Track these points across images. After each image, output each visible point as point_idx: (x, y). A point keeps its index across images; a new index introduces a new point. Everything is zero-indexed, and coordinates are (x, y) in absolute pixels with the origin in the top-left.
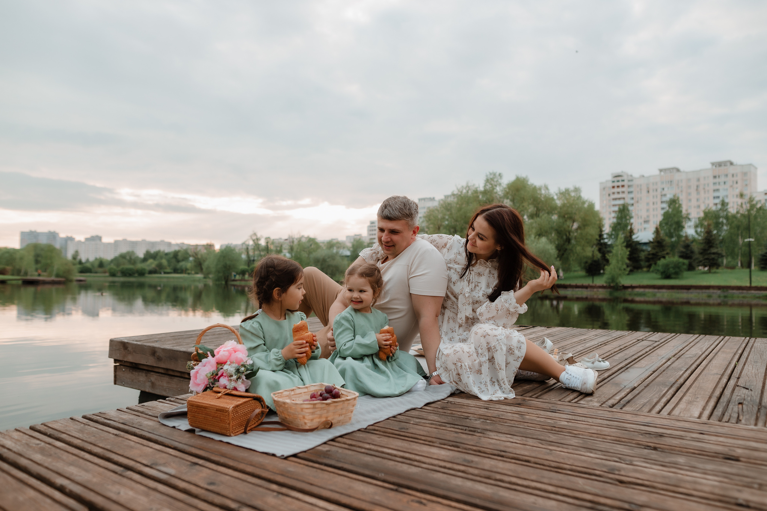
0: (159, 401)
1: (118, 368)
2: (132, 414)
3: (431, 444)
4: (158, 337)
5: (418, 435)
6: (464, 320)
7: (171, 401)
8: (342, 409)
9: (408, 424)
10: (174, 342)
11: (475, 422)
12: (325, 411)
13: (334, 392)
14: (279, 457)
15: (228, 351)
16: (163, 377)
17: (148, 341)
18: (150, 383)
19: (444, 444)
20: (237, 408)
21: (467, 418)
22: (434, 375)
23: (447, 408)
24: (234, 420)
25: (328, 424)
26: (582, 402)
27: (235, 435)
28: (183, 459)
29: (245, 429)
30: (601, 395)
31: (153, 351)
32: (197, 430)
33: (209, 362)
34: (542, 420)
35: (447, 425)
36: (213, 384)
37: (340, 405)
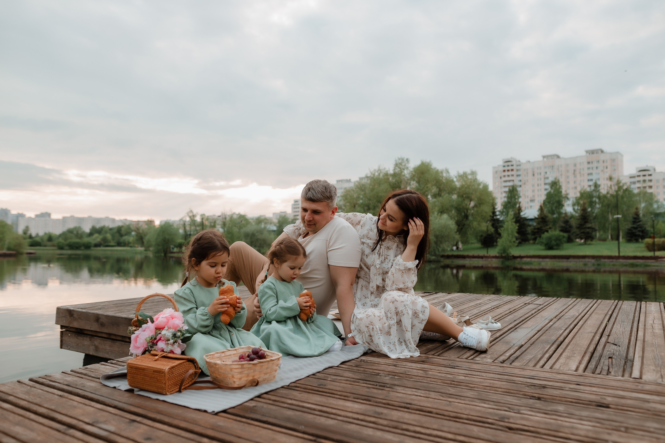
0: (101, 364)
1: (64, 333)
2: (76, 376)
3: (345, 398)
4: (102, 305)
5: (334, 390)
6: (375, 289)
7: (112, 363)
8: (267, 368)
9: (326, 381)
10: (116, 309)
11: (384, 378)
12: (252, 371)
13: (260, 353)
14: (210, 413)
15: (166, 317)
16: (106, 341)
17: (93, 308)
18: (94, 347)
19: (358, 399)
20: (172, 369)
21: (378, 374)
22: (349, 337)
23: (360, 366)
24: (170, 380)
25: (254, 382)
26: (477, 359)
27: (171, 394)
28: (123, 417)
29: (180, 388)
30: (493, 352)
31: (97, 318)
32: (136, 389)
34: (443, 375)
35: (360, 381)
36: (151, 347)
37: (265, 365)
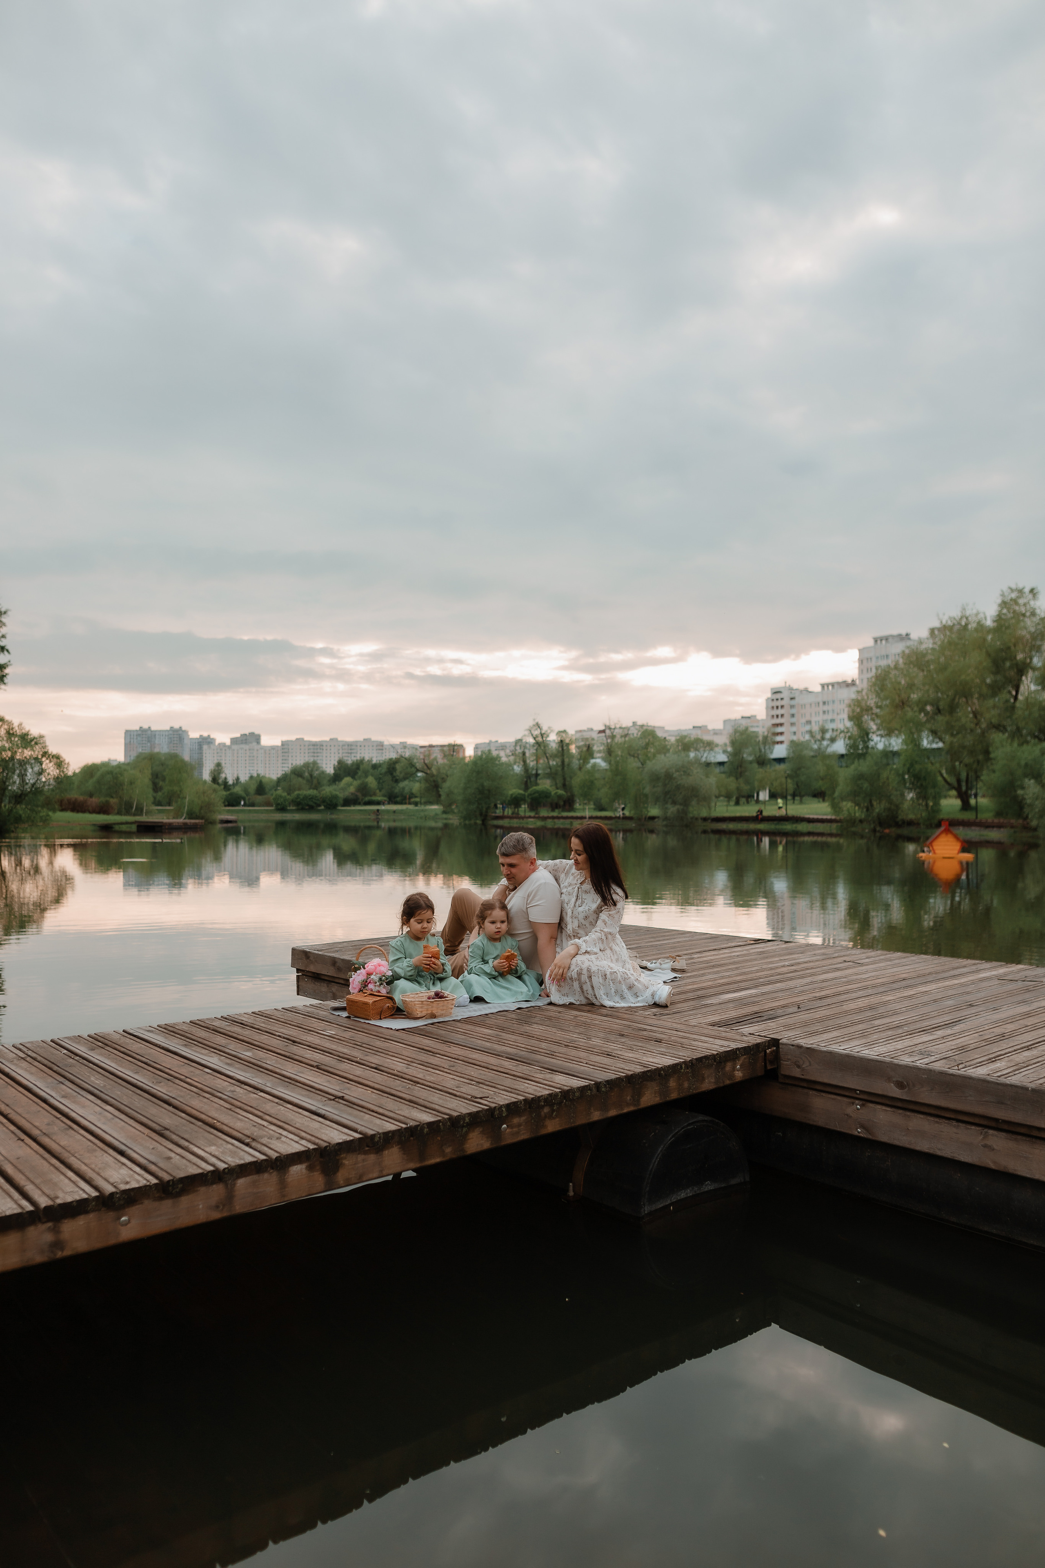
0: (328, 1000)
1: (301, 977)
4: (340, 946)
7: (338, 1000)
8: (443, 1006)
9: (491, 1018)
10: (354, 952)
12: (430, 1007)
14: (394, 1030)
15: (374, 965)
17: (330, 950)
20: (378, 1003)
24: (375, 1010)
25: (431, 1015)
27: (374, 1020)
29: (380, 1017)
31: (334, 962)
32: (353, 1016)
33: (361, 973)
36: (364, 988)
37: (441, 1004)
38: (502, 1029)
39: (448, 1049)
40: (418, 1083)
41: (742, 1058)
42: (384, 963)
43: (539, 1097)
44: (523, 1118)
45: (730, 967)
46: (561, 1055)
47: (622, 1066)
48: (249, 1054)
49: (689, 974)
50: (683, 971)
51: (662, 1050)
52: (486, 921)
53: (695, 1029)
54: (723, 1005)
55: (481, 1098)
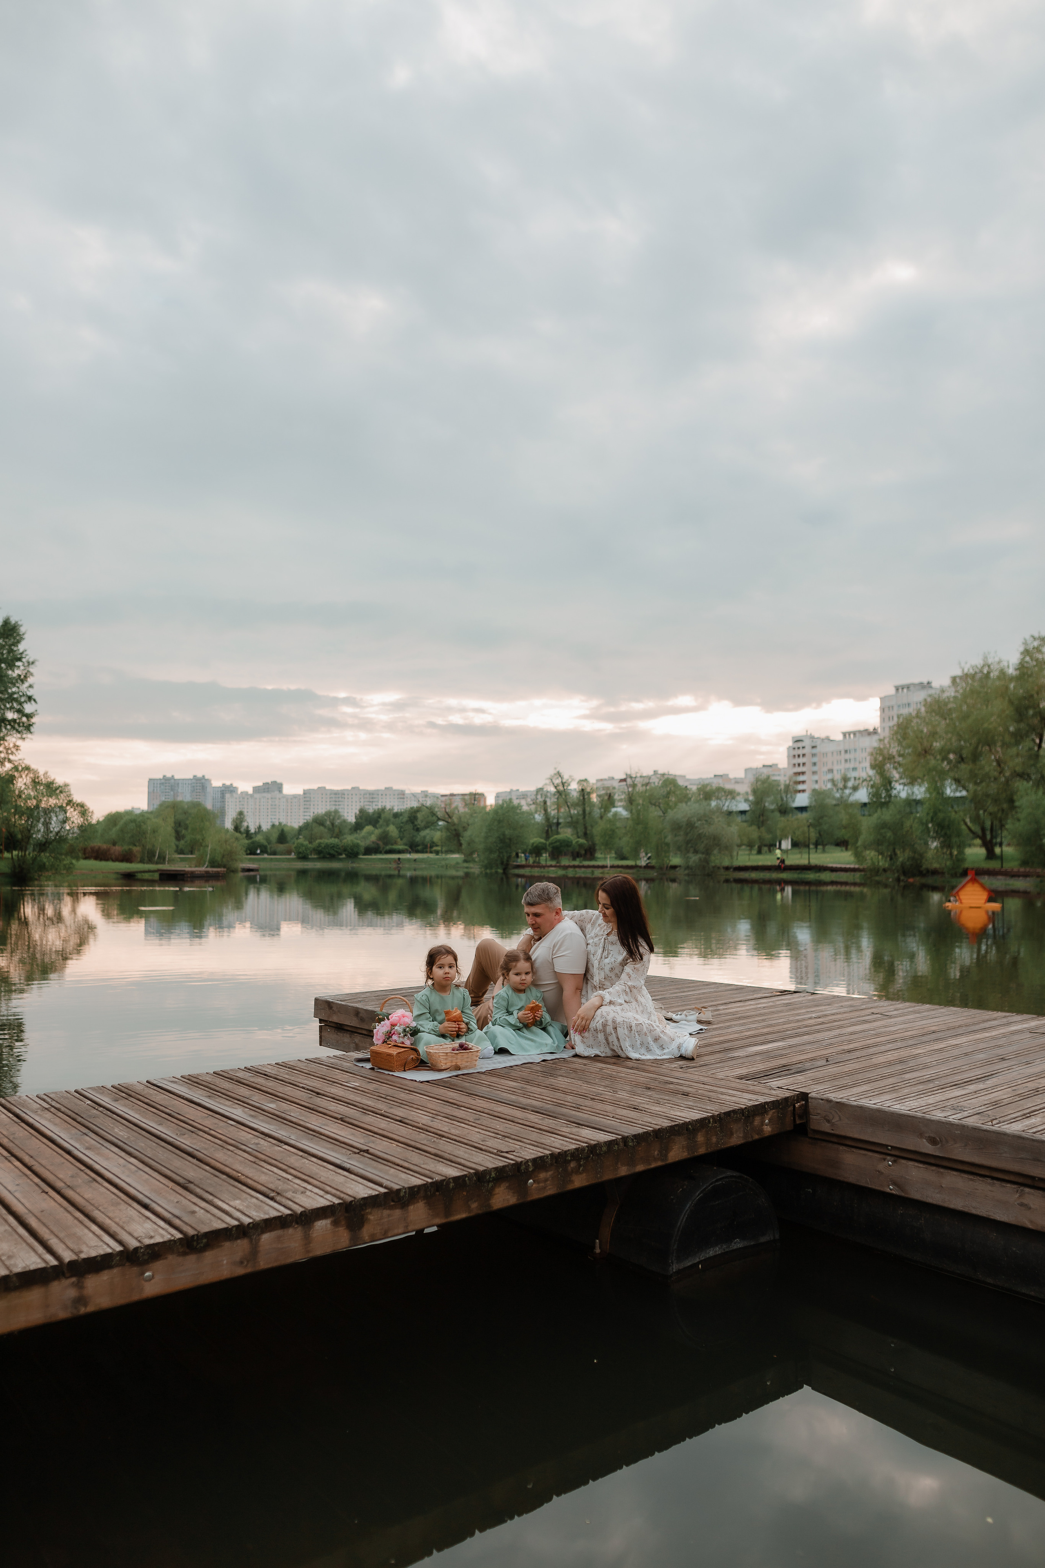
0: (352, 1051)
1: (323, 1028)
4: (363, 996)
7: (362, 1051)
8: (467, 1058)
9: (516, 1070)
10: (377, 1003)
12: (455, 1058)
14: (418, 1082)
15: (398, 1016)
17: (352, 1000)
20: (402, 1055)
24: (399, 1062)
25: (457, 1067)
27: (398, 1072)
29: (405, 1068)
31: (357, 1012)
32: (377, 1068)
33: (385, 1024)
36: (388, 1039)
37: (466, 1055)
38: (528, 1082)
39: (473, 1102)
40: (443, 1136)
41: (771, 1113)
42: (409, 1014)
43: (566, 1152)
44: (550, 1173)
45: (756, 1019)
46: (587, 1109)
47: (649, 1120)
48: (273, 1106)
49: (715, 1026)
50: (708, 1023)
51: (690, 1103)
52: (511, 973)
53: (723, 1083)
54: (750, 1058)
55: (507, 1152)
